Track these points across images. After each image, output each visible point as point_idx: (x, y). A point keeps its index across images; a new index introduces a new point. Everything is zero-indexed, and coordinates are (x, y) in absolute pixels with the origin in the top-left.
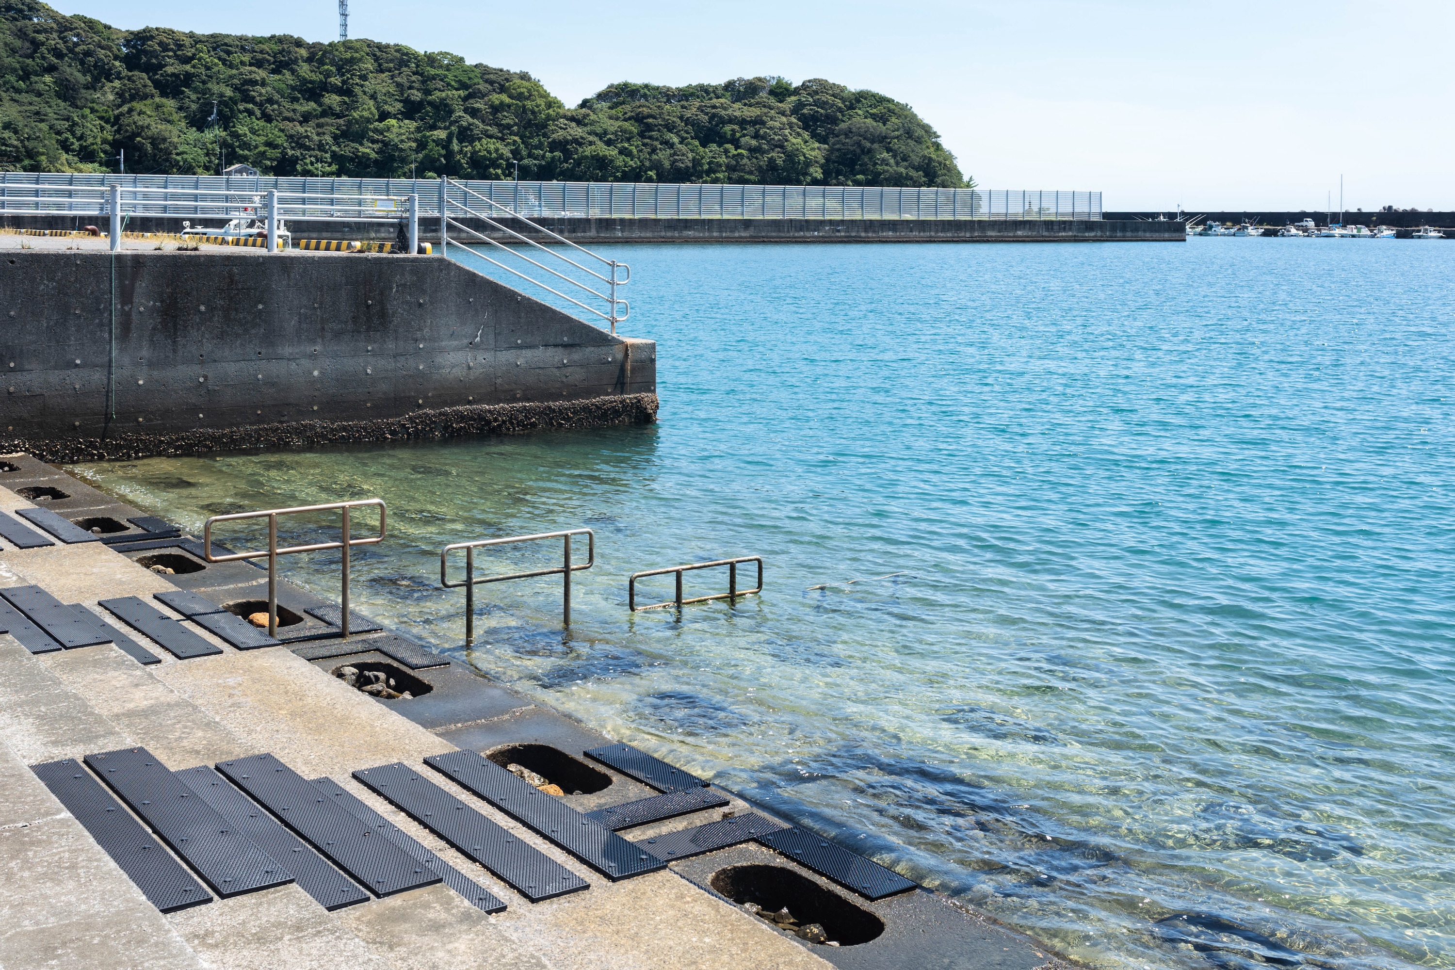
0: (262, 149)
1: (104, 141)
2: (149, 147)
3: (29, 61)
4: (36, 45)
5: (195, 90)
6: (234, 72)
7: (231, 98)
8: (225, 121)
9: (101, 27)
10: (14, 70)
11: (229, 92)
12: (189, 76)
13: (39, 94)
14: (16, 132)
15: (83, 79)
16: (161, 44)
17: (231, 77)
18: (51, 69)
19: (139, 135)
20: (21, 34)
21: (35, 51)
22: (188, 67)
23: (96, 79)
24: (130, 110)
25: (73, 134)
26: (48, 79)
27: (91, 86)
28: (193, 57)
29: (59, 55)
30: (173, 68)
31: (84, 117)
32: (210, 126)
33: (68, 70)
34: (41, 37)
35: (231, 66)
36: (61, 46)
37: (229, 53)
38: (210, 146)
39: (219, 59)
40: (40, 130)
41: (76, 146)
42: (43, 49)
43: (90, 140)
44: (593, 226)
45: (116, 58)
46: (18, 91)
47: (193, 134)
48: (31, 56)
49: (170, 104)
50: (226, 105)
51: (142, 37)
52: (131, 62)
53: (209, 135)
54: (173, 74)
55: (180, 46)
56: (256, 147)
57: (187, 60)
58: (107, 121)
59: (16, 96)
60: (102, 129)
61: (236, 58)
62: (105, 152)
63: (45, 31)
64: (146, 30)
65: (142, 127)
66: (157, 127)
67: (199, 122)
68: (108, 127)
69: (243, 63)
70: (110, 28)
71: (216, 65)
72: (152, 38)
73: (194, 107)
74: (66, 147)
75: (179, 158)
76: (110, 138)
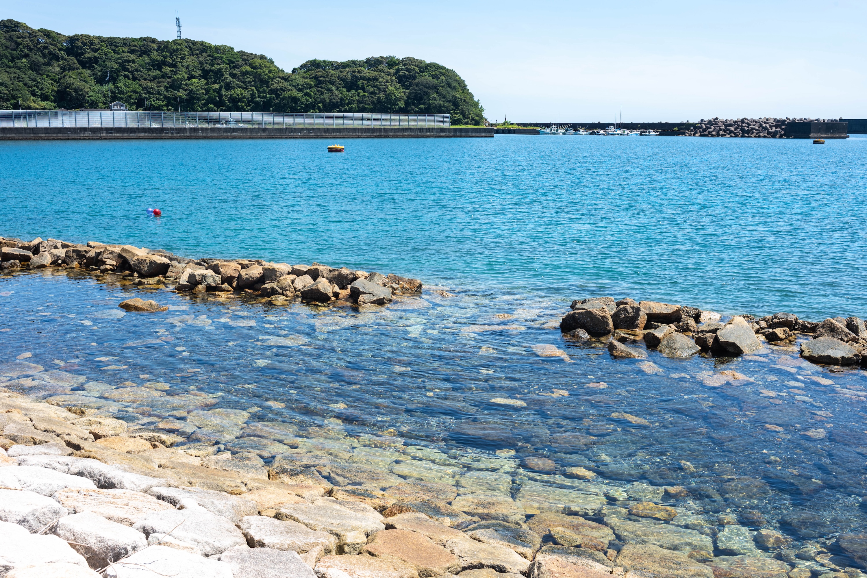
0: (129, 94)
1: (53, 91)
2: (74, 94)
3: (14, 52)
4: (18, 44)
5: (100, 65)
6: (119, 56)
7: (116, 69)
8: (114, 80)
9: (54, 35)
10: (7, 57)
11: (116, 66)
12: (96, 58)
13: (20, 69)
14: (6, 87)
15: (42, 60)
16: (82, 43)
17: (118, 59)
18: (26, 56)
19: (68, 88)
20: (11, 39)
21: (17, 47)
22: (96, 54)
23: (51, 60)
24: (64, 76)
25: (37, 87)
26: (24, 60)
27: (48, 64)
28: (99, 49)
29: (30, 49)
30: (89, 54)
31: (43, 79)
32: (107, 83)
33: (34, 56)
34: (20, 41)
35: (118, 53)
36: (31, 45)
37: (117, 47)
38: (106, 93)
39: (112, 50)
40: (19, 86)
41: (39, 93)
42: (21, 47)
43: (46, 90)
44: (188, 131)
45: (60, 50)
46: (10, 67)
47: (98, 87)
48: (14, 50)
49: (87, 72)
50: (115, 73)
51: (73, 39)
52: (69, 51)
53: (106, 87)
54: (88, 58)
55: (92, 43)
56: (127, 93)
57: (96, 51)
58: (55, 81)
59: (8, 69)
60: (52, 84)
61: (120, 49)
62: (53, 96)
63: (22, 37)
64: (76, 36)
65: (70, 84)
66: (78, 84)
67: (101, 81)
68: (55, 84)
69: (124, 52)
70: (60, 34)
71: (110, 53)
72: (78, 40)
73: (99, 73)
74: (34, 94)
75: (89, 99)
76: (56, 89)
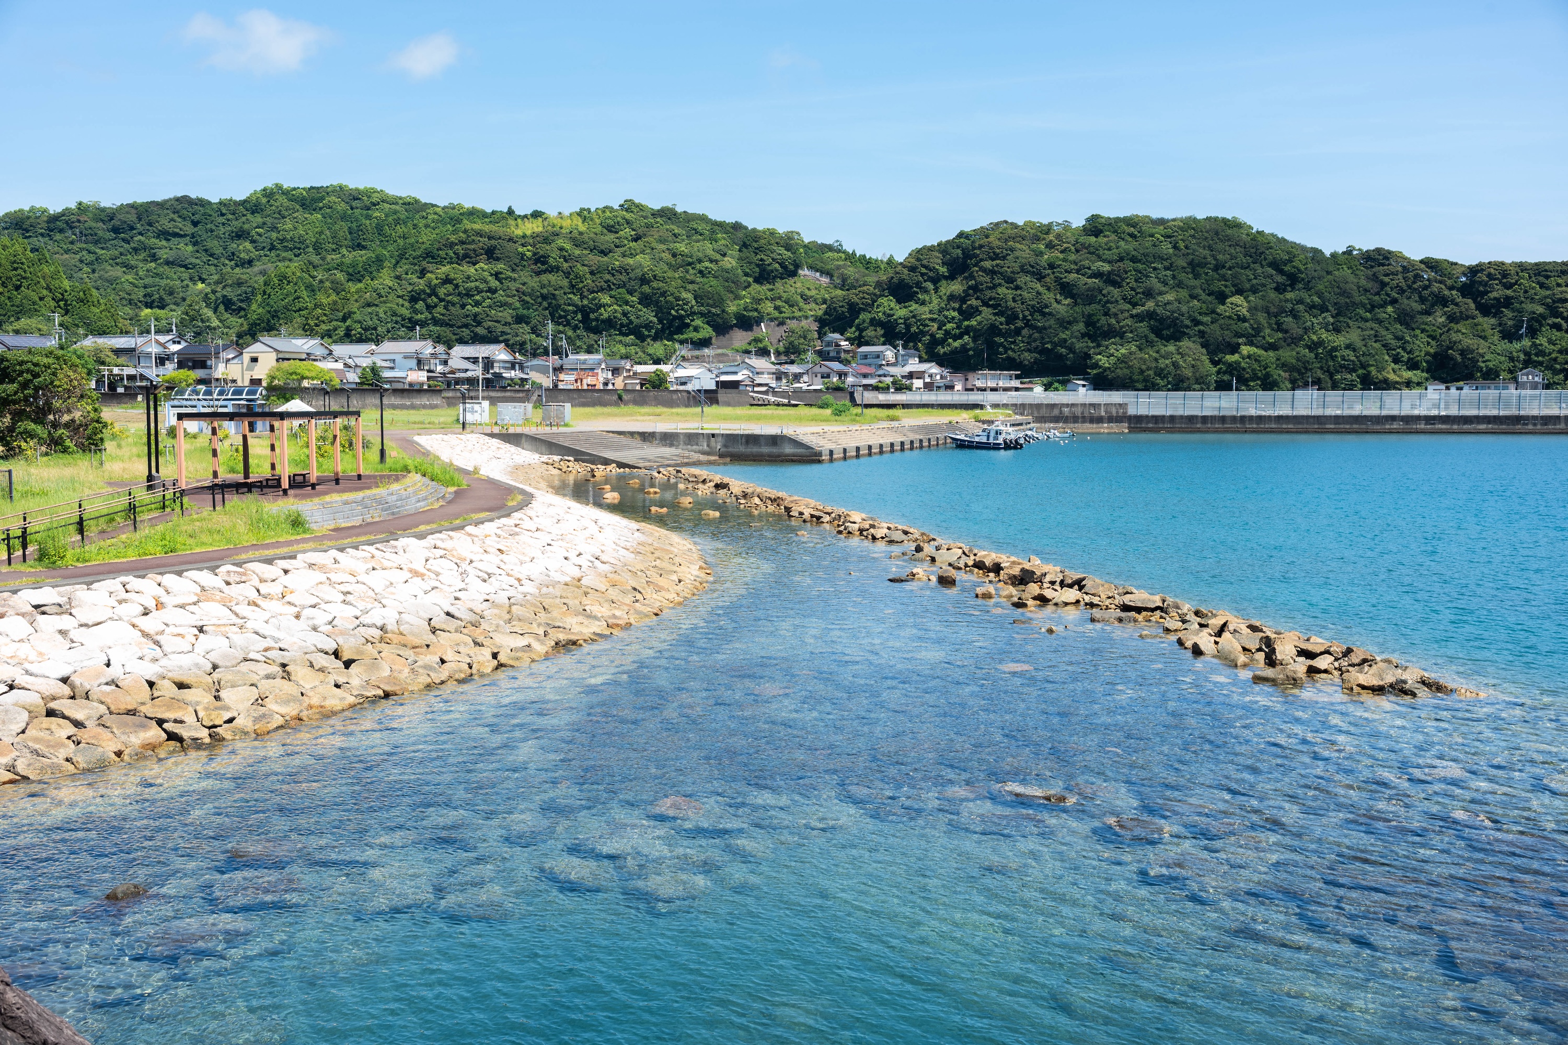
0: (1553, 356)
1: (1427, 354)
2: (1459, 358)
3: (1377, 298)
4: (1383, 285)
5: (1513, 310)
6: (1548, 292)
7: (1541, 315)
8: (1533, 332)
9: (1445, 265)
10: (1363, 305)
11: (1540, 310)
12: (1508, 298)
13: (1380, 322)
14: (1354, 350)
15: (1417, 307)
16: (1490, 276)
17: (1546, 297)
18: (1394, 302)
19: (1451, 348)
20: (1375, 278)
21: (1382, 289)
22: (1509, 292)
23: (1433, 306)
24: (1449, 330)
25: (1404, 349)
26: (1390, 309)
27: (1428, 313)
28: (1516, 283)
29: (1402, 291)
30: (1498, 292)
31: (1416, 336)
32: (1519, 338)
33: (1406, 301)
34: (1386, 279)
35: (1548, 288)
36: (1403, 284)
37: (1547, 277)
38: (1515, 354)
39: (1538, 283)
40: (1374, 348)
41: (1406, 357)
42: (1388, 289)
43: (1417, 354)
45: (1451, 288)
46: (1366, 320)
47: (1504, 345)
48: (1378, 294)
49: (1487, 323)
50: (1537, 321)
51: (1474, 271)
52: (1467, 290)
53: (1517, 345)
54: (1495, 299)
55: (1505, 275)
56: (1550, 354)
57: (1509, 286)
58: (1433, 338)
59: (1362, 324)
60: (1428, 343)
61: (1552, 282)
62: (1427, 362)
63: (1393, 274)
64: (1480, 265)
65: (1455, 343)
66: (1469, 342)
67: (1509, 335)
68: (1433, 343)
69: (1559, 285)
70: (1456, 264)
71: (1533, 288)
72: (1482, 270)
73: (1510, 323)
74: (1396, 360)
75: (1483, 365)
76: (1432, 351)
